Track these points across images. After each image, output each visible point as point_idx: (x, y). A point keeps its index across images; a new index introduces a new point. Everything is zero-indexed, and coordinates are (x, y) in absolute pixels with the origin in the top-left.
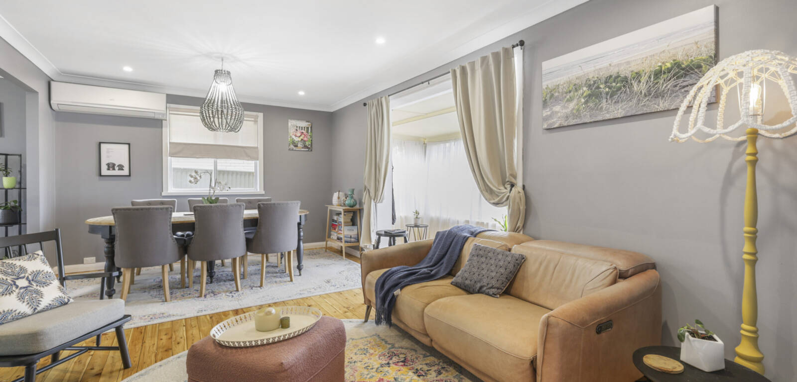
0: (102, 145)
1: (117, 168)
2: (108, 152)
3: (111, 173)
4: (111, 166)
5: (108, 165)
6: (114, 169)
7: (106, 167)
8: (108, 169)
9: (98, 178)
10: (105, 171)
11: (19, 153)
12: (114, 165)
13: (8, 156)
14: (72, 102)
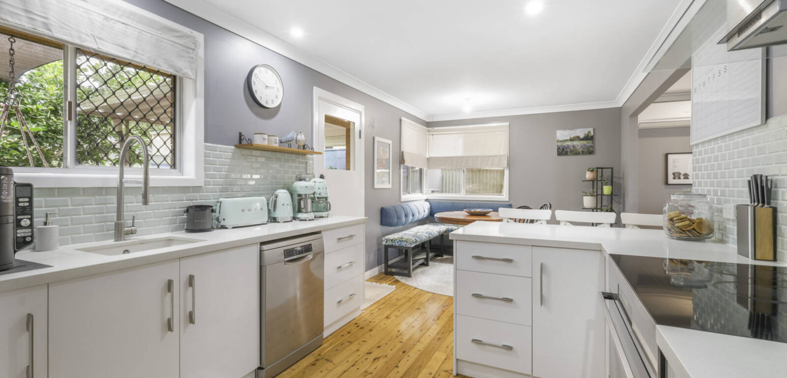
0: (669, 156)
1: (682, 177)
2: (674, 162)
3: (677, 181)
4: (676, 175)
5: (674, 174)
6: (679, 178)
7: (672, 176)
8: (674, 178)
9: (663, 186)
10: (671, 180)
11: (611, 167)
12: (680, 174)
13: (604, 170)
14: (646, 120)
